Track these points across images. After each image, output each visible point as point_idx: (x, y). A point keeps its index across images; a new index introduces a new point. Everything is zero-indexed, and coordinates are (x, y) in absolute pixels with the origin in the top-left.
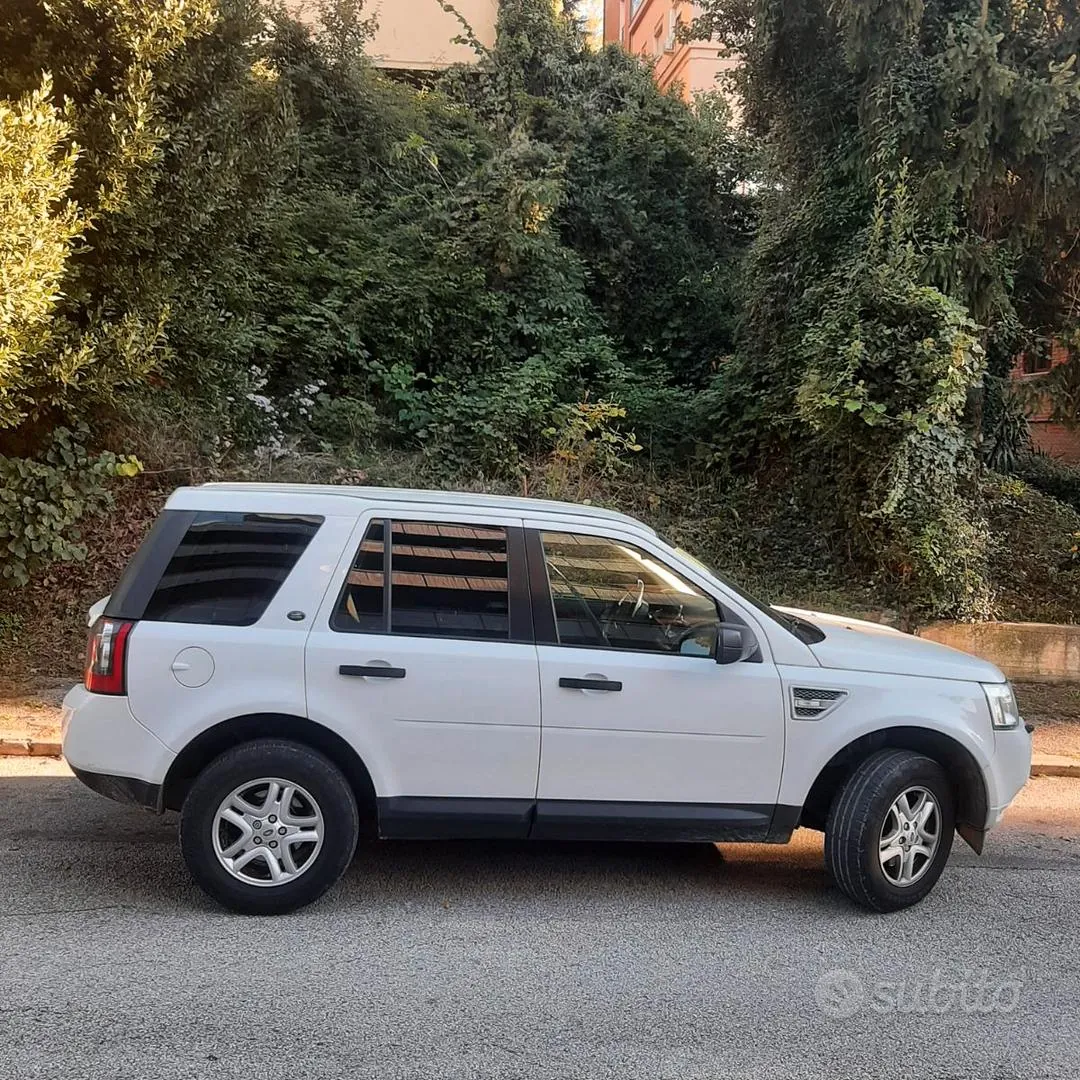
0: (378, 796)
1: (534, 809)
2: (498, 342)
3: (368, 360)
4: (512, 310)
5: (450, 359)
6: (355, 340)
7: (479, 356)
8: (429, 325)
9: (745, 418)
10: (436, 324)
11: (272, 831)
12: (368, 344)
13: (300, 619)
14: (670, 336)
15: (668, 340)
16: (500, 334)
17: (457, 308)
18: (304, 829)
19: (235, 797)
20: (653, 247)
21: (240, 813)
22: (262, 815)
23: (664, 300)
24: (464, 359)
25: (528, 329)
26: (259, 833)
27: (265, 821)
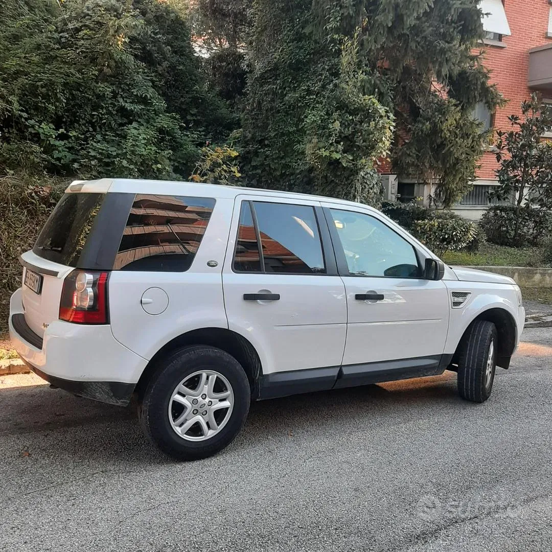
0: (264, 374)
1: (341, 372)
2: (109, 113)
3: (26, 119)
4: (115, 95)
5: (78, 122)
6: (16, 105)
7: (96, 121)
8: (64, 100)
9: (253, 164)
10: (67, 99)
11: (205, 404)
12: (26, 108)
13: (215, 266)
14: (192, 118)
15: (191, 120)
16: (110, 108)
17: (80, 91)
18: (221, 400)
19: (181, 387)
20: (177, 67)
21: (184, 396)
22: (197, 395)
23: (187, 98)
24: (87, 122)
25: (129, 106)
26: (196, 407)
27: (200, 399)
